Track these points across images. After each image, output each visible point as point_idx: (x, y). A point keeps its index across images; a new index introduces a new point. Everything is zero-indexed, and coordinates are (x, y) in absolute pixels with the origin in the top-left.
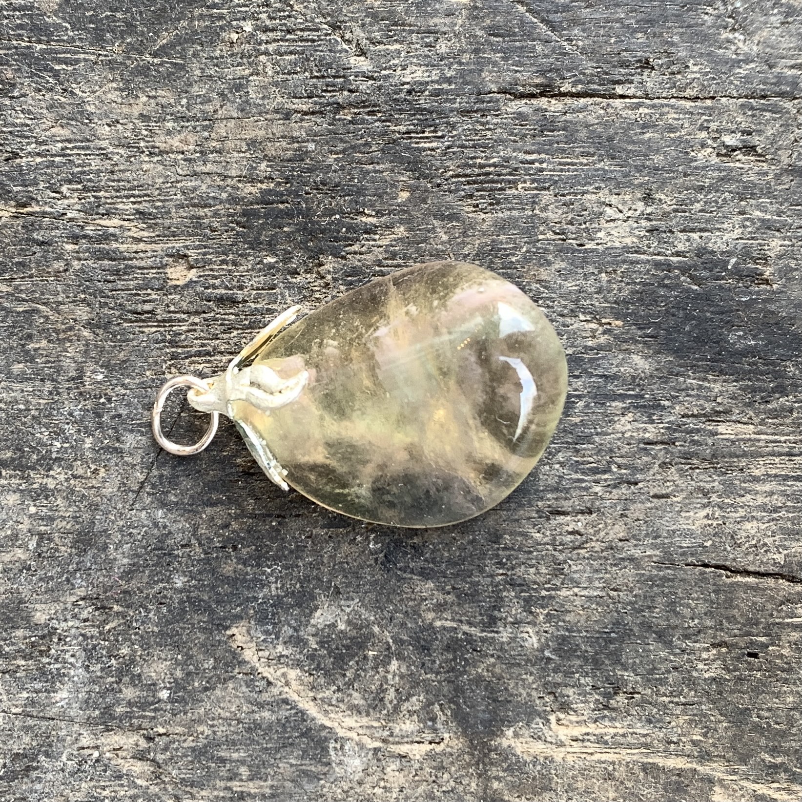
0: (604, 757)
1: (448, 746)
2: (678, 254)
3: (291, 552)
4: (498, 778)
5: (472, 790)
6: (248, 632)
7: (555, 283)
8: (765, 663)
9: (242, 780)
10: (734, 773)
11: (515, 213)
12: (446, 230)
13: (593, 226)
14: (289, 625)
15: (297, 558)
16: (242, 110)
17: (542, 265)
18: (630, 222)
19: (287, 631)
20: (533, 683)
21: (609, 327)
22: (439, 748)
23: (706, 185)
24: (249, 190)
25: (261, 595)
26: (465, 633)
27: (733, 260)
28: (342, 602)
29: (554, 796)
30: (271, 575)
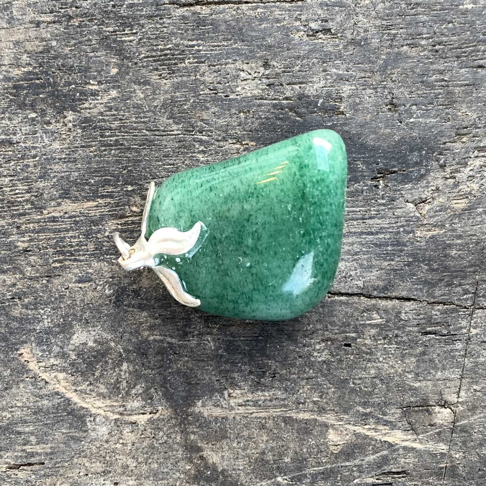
0: (260, 415)
1: (161, 415)
2: (287, 99)
3: (56, 299)
4: (193, 433)
5: (178, 441)
6: (31, 351)
7: (212, 121)
8: (355, 350)
9: (32, 445)
10: (341, 420)
11: (185, 79)
12: (142, 91)
13: (233, 84)
14: (57, 345)
15: (60, 302)
16: (9, 23)
17: (203, 110)
18: (256, 80)
19: (56, 349)
20: (213, 371)
21: (247, 146)
22: (156, 416)
23: (301, 54)
24: (16, 72)
25: (38, 328)
26: (168, 343)
27: (321, 101)
28: (90, 329)
29: (229, 441)
30: (44, 314)
